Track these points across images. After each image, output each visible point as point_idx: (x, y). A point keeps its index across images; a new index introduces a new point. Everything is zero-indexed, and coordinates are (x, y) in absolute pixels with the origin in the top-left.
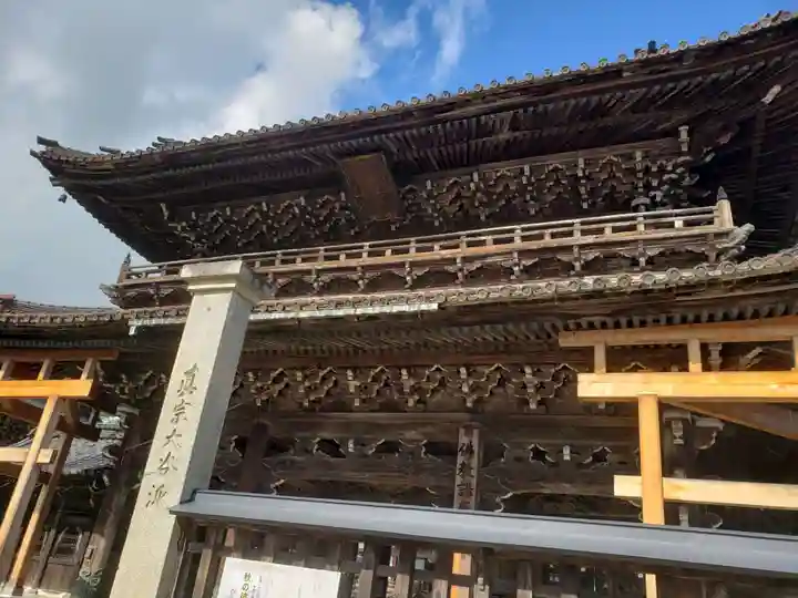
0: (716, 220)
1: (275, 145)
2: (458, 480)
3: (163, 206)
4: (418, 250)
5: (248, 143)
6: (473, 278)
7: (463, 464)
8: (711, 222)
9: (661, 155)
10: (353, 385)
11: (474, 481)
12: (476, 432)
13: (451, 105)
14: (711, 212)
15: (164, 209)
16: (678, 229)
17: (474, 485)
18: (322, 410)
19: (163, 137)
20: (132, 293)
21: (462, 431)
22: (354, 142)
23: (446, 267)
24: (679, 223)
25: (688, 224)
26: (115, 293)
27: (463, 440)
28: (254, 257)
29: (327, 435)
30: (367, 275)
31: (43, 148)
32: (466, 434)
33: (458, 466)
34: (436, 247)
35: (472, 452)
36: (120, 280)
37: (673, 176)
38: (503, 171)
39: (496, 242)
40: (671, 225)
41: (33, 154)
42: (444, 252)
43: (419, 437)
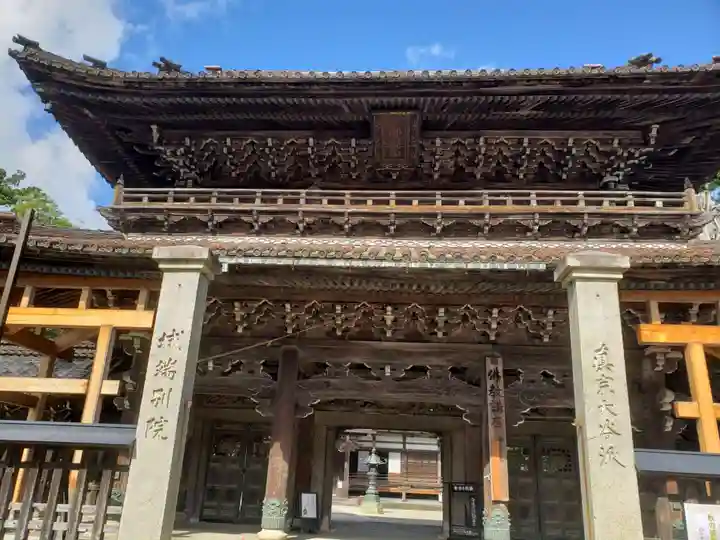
0: (686, 203)
1: (316, 89)
2: (490, 399)
3: (154, 128)
4: (444, 203)
5: (290, 84)
6: (495, 232)
7: (493, 387)
8: (680, 204)
9: (631, 144)
10: (389, 318)
11: (502, 399)
12: (500, 360)
13: (498, 82)
14: (681, 197)
15: (155, 131)
16: (659, 208)
17: (503, 402)
18: (351, 338)
19: (167, 58)
20: (132, 217)
21: (488, 360)
22: (400, 99)
23: (470, 221)
24: (659, 203)
25: (666, 204)
26: (112, 217)
27: (490, 367)
28: (278, 194)
29: (358, 360)
30: (397, 222)
31: (20, 47)
32: (492, 363)
33: (489, 388)
34: (462, 202)
35: (498, 377)
36: (117, 203)
37: (636, 161)
38: (502, 139)
39: (515, 202)
40: (653, 204)
41: (12, 54)
42: (468, 207)
43: (445, 363)
